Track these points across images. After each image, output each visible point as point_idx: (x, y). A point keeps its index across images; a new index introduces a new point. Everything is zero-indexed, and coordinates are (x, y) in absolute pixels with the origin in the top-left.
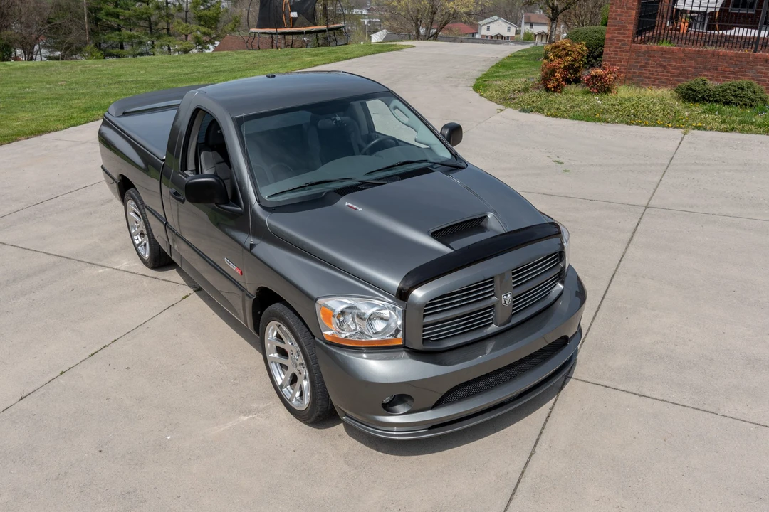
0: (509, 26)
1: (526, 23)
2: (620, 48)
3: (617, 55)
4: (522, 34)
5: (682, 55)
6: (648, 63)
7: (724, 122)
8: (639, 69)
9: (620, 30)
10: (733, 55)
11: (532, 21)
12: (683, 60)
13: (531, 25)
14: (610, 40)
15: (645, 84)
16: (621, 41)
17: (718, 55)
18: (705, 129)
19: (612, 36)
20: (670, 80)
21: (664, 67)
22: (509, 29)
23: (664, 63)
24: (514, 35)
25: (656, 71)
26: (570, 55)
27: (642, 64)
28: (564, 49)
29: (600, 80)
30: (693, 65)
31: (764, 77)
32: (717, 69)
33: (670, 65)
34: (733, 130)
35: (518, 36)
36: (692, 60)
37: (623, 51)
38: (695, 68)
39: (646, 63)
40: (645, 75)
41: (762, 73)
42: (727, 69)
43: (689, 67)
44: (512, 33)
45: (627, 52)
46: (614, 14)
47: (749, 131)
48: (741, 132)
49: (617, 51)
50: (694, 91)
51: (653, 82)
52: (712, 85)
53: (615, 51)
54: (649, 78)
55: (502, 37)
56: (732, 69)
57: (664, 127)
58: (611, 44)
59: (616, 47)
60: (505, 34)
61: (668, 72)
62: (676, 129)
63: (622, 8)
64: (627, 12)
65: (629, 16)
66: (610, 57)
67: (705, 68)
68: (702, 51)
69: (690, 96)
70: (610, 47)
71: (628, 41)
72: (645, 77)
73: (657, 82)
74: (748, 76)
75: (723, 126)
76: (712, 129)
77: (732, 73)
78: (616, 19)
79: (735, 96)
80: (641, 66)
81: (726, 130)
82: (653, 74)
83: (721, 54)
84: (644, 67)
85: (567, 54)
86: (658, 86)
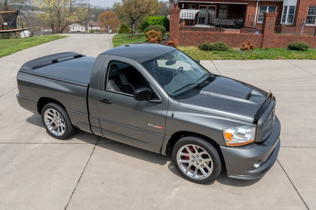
0: (82, 27)
1: (89, 26)
2: (175, 32)
3: (174, 35)
4: (88, 30)
5: (197, 34)
6: (186, 38)
7: (221, 57)
8: (183, 40)
9: (175, 26)
10: (214, 33)
11: (92, 25)
12: (197, 36)
13: (92, 26)
14: (172, 30)
15: (186, 45)
16: (175, 30)
17: (209, 34)
18: (217, 60)
19: (172, 28)
20: (194, 43)
21: (191, 39)
22: (82, 29)
23: (191, 37)
24: (85, 31)
25: (189, 40)
26: (157, 36)
27: (183, 38)
28: (154, 34)
29: (173, 44)
30: (201, 38)
31: (225, 41)
32: (209, 39)
33: (193, 38)
34: (225, 59)
35: (87, 31)
36: (200, 36)
37: (177, 34)
38: (202, 39)
39: (185, 38)
40: (185, 42)
41: (224, 39)
42: (212, 39)
43: (200, 38)
44: (84, 30)
45: (178, 34)
46: (172, 20)
47: (231, 59)
48: (228, 59)
49: (174, 34)
50: (207, 46)
51: (188, 44)
52: (212, 44)
53: (173, 34)
54: (187, 43)
55: (80, 32)
56: (214, 38)
57: (203, 60)
58: (172, 31)
59: (174, 32)
60: (81, 30)
61: (193, 41)
62: (207, 60)
63: (174, 18)
64: (176, 19)
65: (178, 21)
66: (172, 36)
67: (205, 39)
68: (204, 33)
69: (205, 48)
70: (172, 32)
71: (178, 30)
72: (185, 43)
73: (189, 45)
74: (219, 40)
75: (221, 58)
76: (218, 59)
77: (214, 40)
78: (173, 22)
79: (220, 48)
80: (183, 39)
81: (223, 59)
82: (188, 42)
83: (210, 33)
84: (184, 39)
85: (156, 36)
86: (190, 46)
